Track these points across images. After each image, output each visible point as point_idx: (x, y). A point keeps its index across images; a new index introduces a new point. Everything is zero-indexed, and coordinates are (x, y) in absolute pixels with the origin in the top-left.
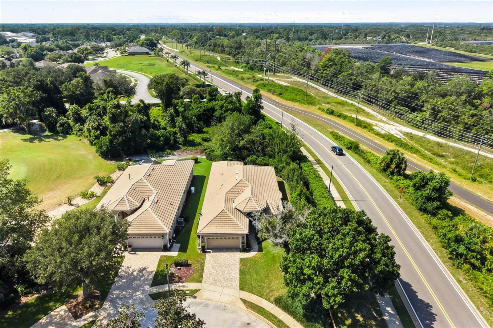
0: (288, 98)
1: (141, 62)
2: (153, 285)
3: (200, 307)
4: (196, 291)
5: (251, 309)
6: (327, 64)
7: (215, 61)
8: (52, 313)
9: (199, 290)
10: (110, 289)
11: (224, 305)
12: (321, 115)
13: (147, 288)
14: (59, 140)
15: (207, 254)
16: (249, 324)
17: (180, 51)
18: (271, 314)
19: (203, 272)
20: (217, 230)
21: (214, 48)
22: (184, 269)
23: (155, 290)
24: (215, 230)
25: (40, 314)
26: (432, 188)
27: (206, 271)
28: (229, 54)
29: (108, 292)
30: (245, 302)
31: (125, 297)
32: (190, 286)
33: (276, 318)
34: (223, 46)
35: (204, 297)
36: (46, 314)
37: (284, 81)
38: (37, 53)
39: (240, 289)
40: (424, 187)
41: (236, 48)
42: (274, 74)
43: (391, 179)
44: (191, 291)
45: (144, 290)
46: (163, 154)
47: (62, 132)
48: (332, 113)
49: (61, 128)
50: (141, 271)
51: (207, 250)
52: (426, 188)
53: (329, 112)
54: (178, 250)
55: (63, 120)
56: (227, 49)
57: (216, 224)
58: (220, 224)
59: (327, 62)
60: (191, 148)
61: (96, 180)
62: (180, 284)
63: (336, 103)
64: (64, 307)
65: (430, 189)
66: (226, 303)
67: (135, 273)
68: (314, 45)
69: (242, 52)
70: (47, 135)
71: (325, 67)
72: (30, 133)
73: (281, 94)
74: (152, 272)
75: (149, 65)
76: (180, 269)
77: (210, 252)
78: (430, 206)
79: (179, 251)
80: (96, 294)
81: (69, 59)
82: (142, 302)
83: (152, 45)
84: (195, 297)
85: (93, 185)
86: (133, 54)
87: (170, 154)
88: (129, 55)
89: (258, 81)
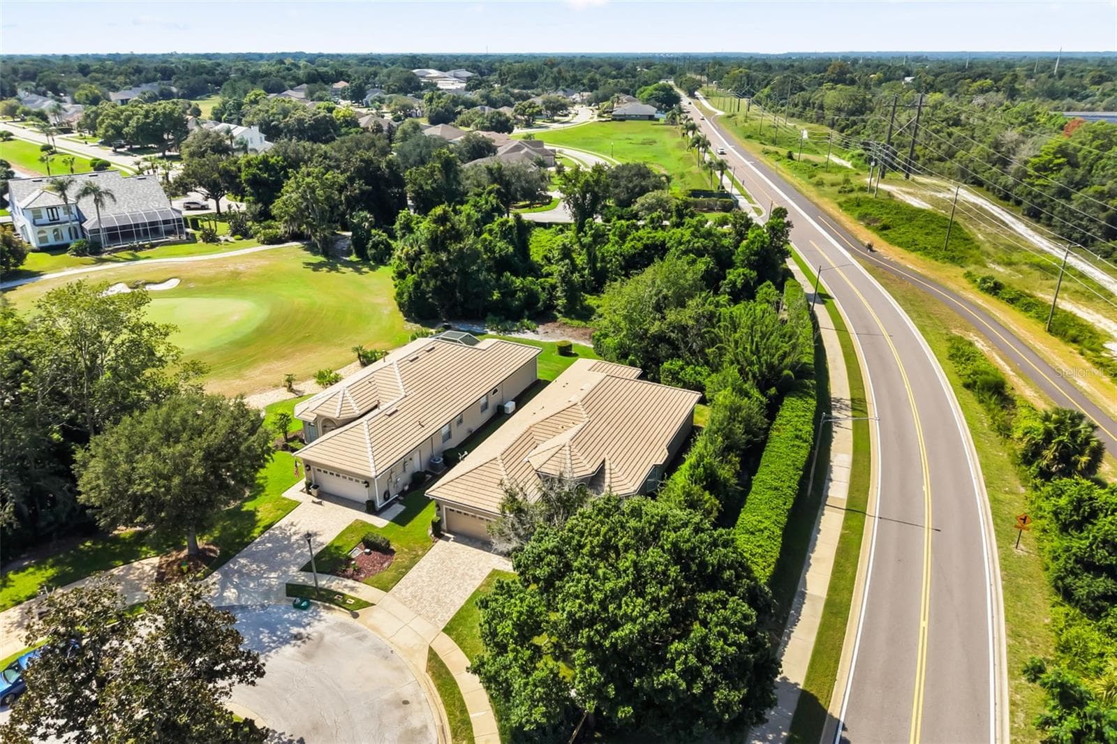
0: (900, 240)
1: (630, 136)
2: (306, 568)
3: (349, 637)
4: (367, 604)
5: (432, 677)
6: (1050, 161)
7: (792, 141)
8: (135, 564)
9: (373, 605)
10: (238, 552)
11: (393, 649)
12: (962, 293)
13: (294, 570)
14: (361, 273)
15: (441, 542)
16: (406, 702)
17: (727, 114)
18: (461, 700)
19: (404, 574)
20: (465, 497)
21: (804, 111)
22: (376, 555)
23: (302, 578)
24: (461, 495)
25: (119, 560)
26: (1100, 537)
27: (412, 574)
28: (832, 126)
29: (231, 557)
30: (433, 656)
31: (249, 575)
32: (364, 591)
33: (464, 710)
34: (821, 107)
35: (370, 622)
36: (127, 562)
37: (923, 198)
38: (446, 110)
39: (445, 630)
40: (1079, 526)
41: (852, 113)
42: (907, 177)
43: (1036, 488)
44: (358, 601)
45: (285, 572)
46: (514, 326)
47: (375, 259)
48: (995, 289)
49: (373, 251)
50: (308, 536)
51: (447, 535)
52: (1085, 534)
53: (986, 286)
54: (391, 518)
55: (380, 236)
56: (829, 115)
57: (468, 483)
58: (475, 485)
59: (1051, 157)
60: (576, 322)
61: (356, 354)
62: (350, 582)
63: (1032, 265)
64: (156, 561)
65: (1095, 538)
66: (400, 648)
67: (294, 538)
68: (1089, 110)
69: (863, 121)
70: (351, 262)
71: (1043, 168)
72: (325, 254)
73: (885, 228)
74: (322, 544)
75: (643, 144)
76: (369, 554)
77: (447, 539)
78: (1085, 585)
79: (392, 521)
80: (212, 554)
81: (487, 124)
82: (267, 594)
83: (668, 101)
84: (356, 616)
85: (352, 362)
86: (622, 118)
87: (528, 329)
88: (613, 120)
89: (852, 191)
